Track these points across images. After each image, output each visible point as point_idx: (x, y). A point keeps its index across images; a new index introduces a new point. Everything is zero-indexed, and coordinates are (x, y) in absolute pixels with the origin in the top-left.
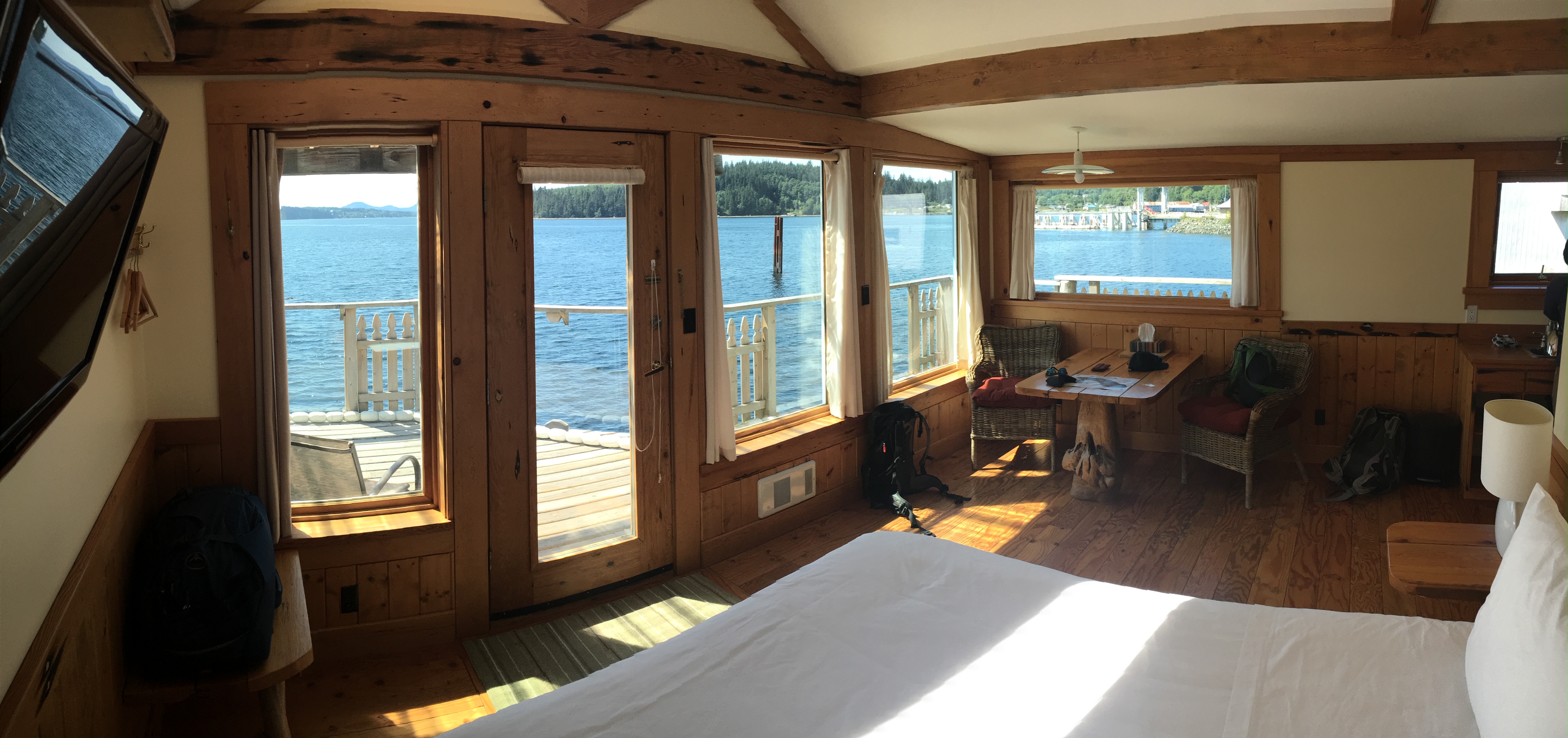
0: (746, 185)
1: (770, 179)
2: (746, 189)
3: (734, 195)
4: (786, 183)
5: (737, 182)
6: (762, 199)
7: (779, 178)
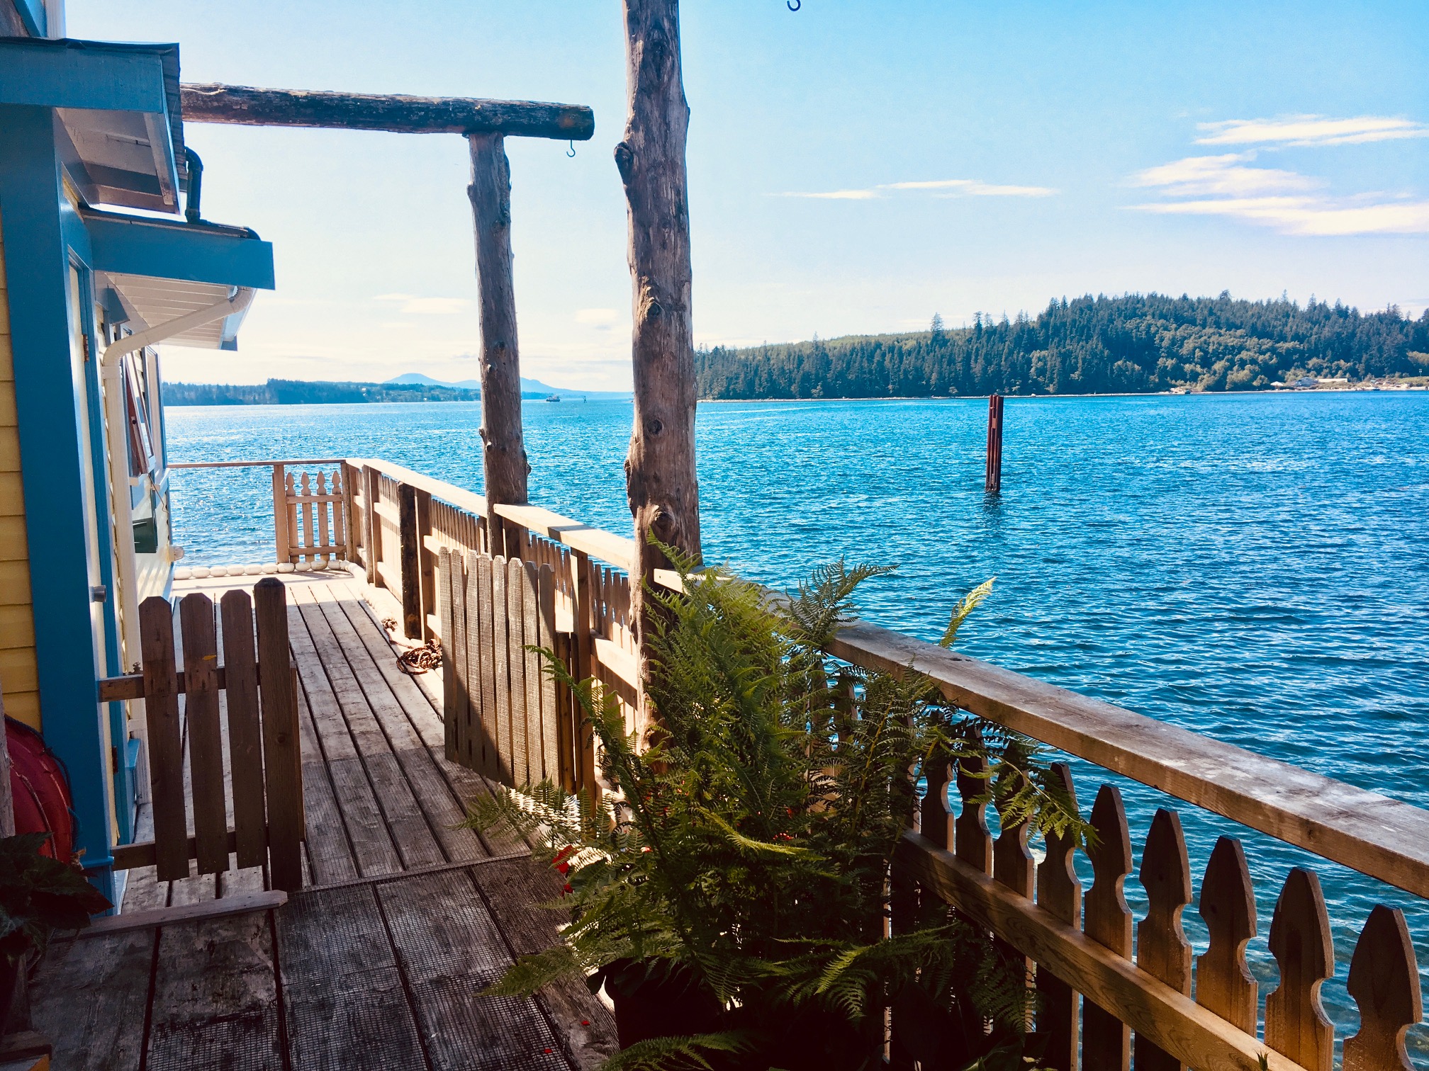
0: (1089, 337)
1: (1137, 328)
2: (1089, 346)
3: (1065, 357)
4: (1172, 333)
5: (1071, 333)
6: (1120, 363)
7: (1159, 324)
